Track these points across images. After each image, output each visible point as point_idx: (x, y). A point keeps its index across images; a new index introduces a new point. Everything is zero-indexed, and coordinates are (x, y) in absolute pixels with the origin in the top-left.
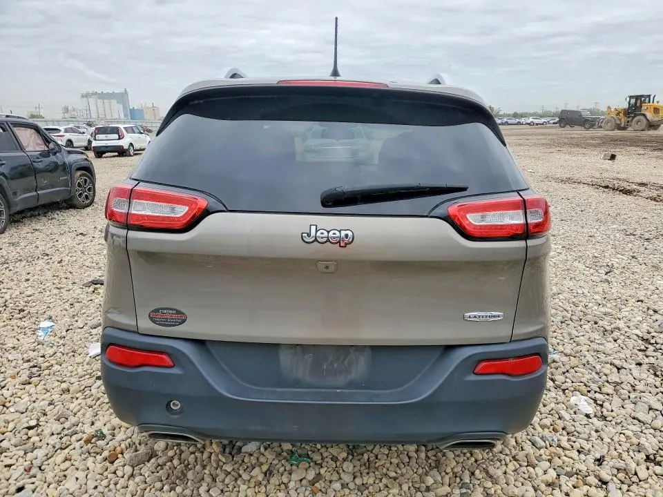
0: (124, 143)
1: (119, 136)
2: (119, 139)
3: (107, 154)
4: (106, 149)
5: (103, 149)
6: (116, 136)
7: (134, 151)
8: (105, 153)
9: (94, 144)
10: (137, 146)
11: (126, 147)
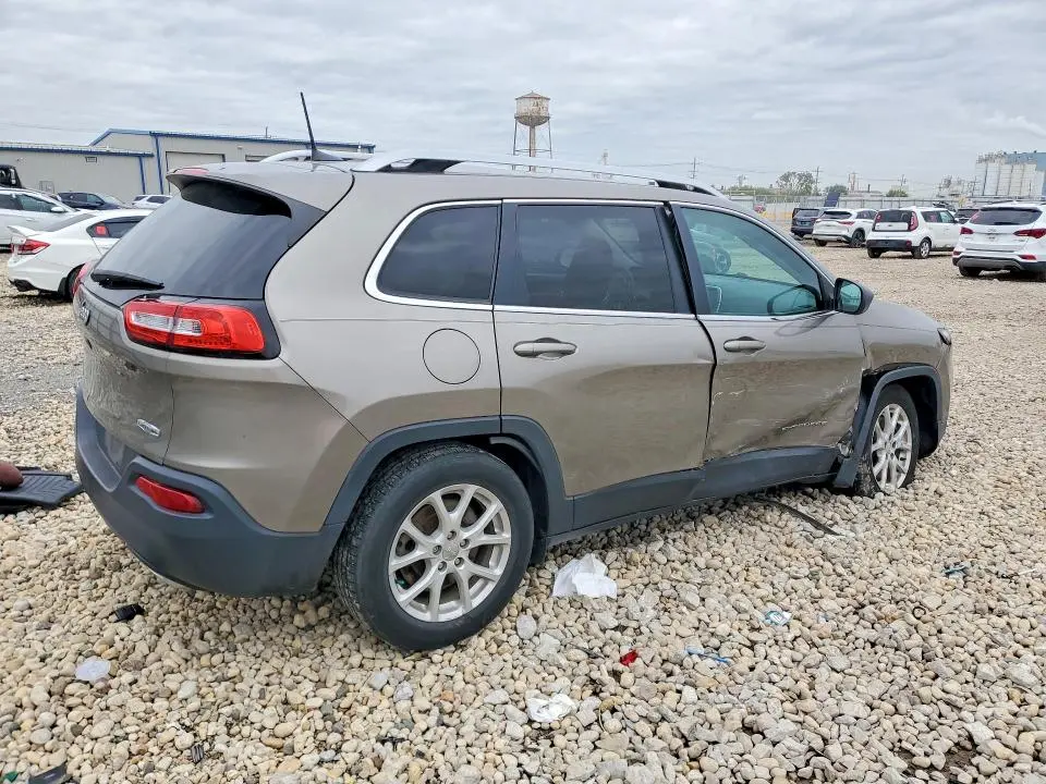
0: (915, 238)
1: (910, 226)
2: (909, 230)
3: (889, 253)
4: (887, 245)
5: (881, 245)
6: (905, 226)
7: (931, 250)
8: (885, 250)
9: (870, 236)
10: (936, 242)
11: (916, 243)
